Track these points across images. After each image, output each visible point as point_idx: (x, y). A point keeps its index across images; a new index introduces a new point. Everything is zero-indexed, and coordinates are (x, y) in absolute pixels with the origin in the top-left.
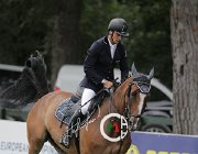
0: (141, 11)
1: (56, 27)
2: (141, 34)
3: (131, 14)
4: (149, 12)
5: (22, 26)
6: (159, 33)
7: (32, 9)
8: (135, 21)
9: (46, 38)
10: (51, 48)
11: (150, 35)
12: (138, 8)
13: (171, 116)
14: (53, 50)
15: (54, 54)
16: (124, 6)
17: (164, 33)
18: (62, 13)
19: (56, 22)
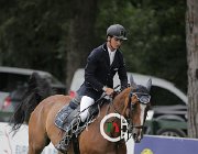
0: (155, 15)
1: (71, 31)
2: (156, 38)
3: (146, 18)
4: (164, 16)
5: (37, 30)
6: (174, 37)
7: (47, 13)
8: (151, 25)
9: (60, 42)
10: (66, 52)
11: (165, 39)
12: (152, 12)
13: (186, 120)
14: (69, 54)
15: (69, 58)
16: (139, 10)
17: (179, 37)
18: (77, 17)
19: (71, 26)
